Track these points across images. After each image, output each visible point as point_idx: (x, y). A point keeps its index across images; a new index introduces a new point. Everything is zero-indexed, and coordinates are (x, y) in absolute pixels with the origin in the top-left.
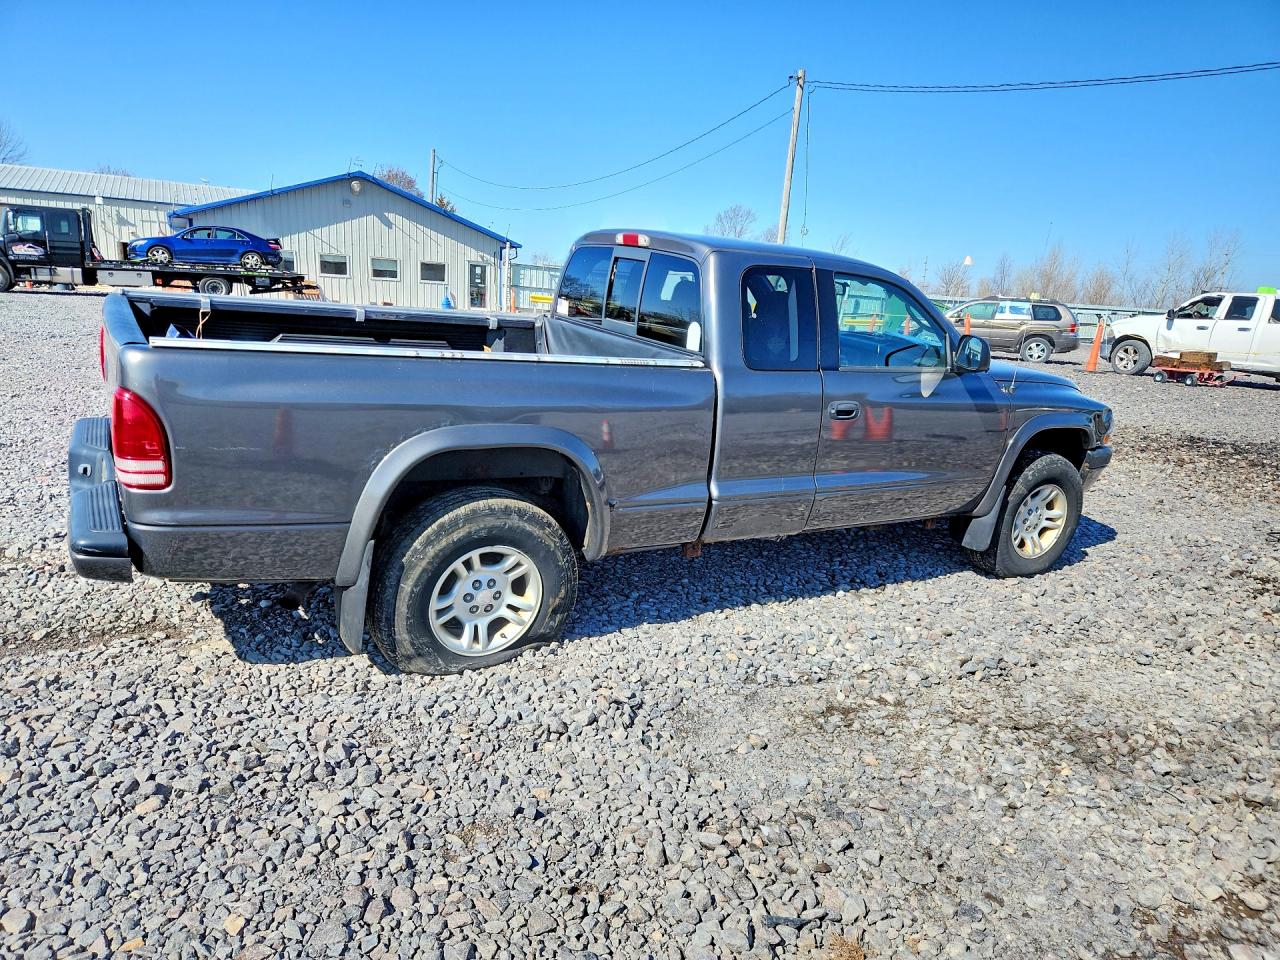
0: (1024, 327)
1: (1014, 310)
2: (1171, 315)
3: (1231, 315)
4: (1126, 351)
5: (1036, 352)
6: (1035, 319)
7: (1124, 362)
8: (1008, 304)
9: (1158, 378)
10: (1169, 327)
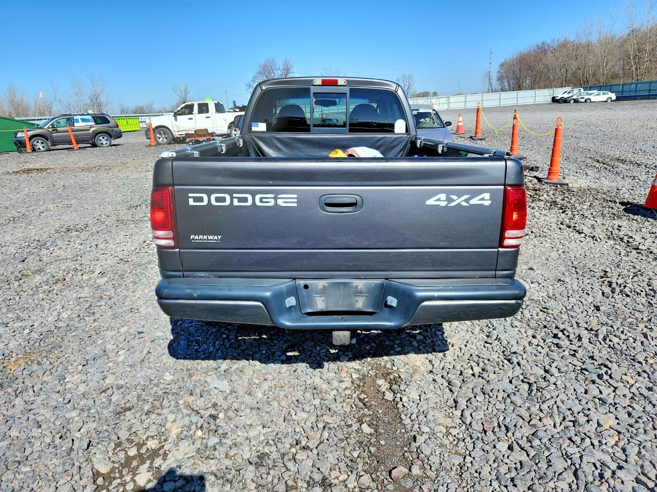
0: (92, 129)
1: (84, 120)
2: (176, 115)
3: (200, 111)
4: (160, 134)
5: (104, 141)
6: (97, 124)
7: (161, 139)
8: (79, 117)
9: (190, 144)
10: (176, 120)
